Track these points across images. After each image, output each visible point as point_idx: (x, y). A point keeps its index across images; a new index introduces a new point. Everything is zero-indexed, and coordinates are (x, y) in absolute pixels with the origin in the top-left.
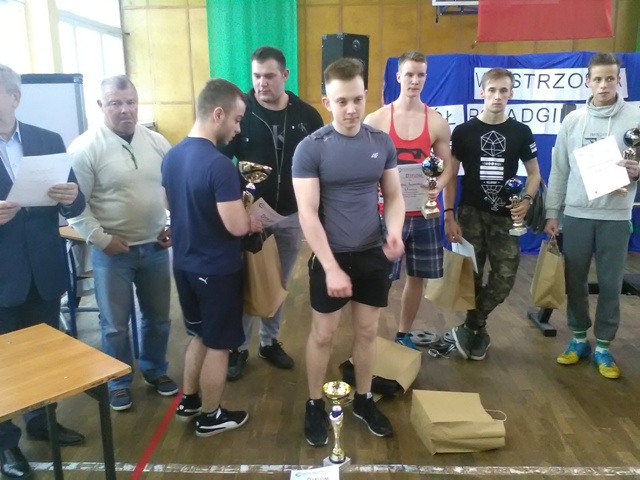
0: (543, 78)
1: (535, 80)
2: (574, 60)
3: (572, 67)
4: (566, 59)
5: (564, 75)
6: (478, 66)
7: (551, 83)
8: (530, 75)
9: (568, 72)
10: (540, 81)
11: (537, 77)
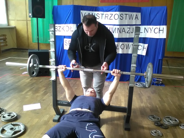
0: (107, 15)
1: (104, 16)
2: (116, 9)
3: (115, 11)
4: (114, 8)
5: (112, 14)
6: (82, 10)
7: (109, 17)
8: (102, 14)
9: (114, 13)
10: (105, 17)
11: (105, 15)
